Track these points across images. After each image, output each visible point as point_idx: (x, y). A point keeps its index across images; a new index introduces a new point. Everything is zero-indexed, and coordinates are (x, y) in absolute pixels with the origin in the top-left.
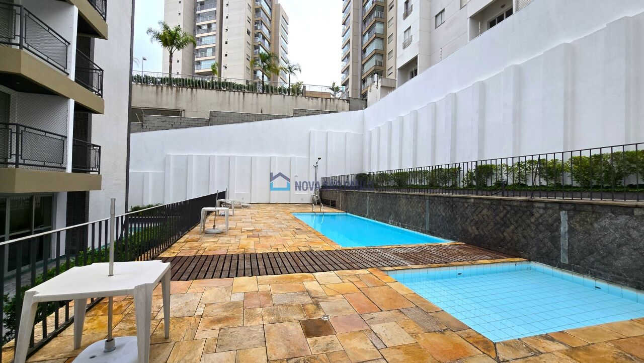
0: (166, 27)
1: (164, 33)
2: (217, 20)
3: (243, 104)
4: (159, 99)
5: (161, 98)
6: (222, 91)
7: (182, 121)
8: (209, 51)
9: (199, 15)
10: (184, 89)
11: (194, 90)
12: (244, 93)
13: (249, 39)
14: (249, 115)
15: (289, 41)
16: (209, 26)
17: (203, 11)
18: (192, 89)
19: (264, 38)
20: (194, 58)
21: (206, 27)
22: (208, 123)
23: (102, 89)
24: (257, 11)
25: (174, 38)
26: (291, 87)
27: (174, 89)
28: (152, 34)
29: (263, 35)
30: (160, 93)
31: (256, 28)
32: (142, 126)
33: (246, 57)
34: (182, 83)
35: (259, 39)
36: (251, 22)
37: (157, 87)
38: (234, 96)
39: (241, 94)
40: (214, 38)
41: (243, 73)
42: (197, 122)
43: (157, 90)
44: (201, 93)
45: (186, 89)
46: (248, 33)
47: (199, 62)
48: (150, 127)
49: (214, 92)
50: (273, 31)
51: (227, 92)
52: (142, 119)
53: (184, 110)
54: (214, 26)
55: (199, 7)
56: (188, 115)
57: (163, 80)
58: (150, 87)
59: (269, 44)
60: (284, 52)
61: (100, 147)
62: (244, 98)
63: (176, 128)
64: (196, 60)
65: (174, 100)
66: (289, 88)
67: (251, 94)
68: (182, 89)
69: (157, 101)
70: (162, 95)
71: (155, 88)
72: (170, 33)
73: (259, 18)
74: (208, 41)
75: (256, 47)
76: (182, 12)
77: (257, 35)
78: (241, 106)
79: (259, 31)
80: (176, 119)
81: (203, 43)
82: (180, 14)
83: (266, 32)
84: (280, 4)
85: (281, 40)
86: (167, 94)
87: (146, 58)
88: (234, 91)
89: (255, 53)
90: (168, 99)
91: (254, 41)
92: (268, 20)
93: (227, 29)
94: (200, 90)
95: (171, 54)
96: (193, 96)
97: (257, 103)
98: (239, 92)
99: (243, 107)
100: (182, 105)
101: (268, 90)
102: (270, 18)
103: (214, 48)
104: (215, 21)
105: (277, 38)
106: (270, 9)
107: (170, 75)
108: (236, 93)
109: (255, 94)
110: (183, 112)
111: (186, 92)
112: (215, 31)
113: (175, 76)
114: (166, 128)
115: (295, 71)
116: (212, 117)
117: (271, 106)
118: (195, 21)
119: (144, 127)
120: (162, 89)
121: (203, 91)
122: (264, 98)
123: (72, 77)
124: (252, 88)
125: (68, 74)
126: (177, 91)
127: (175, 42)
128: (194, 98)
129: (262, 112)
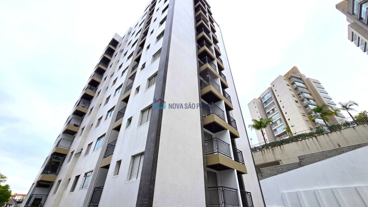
0: (256, 121)
1: (256, 124)
2: (276, 105)
3: (320, 145)
4: (265, 157)
5: (265, 156)
6: (299, 141)
7: (282, 168)
8: (278, 122)
9: (266, 108)
10: (276, 148)
11: (282, 146)
12: (316, 137)
13: (299, 104)
14: (330, 151)
15: (327, 91)
16: (273, 110)
17: (267, 105)
18: (280, 146)
19: (308, 99)
20: (271, 129)
21: (272, 111)
22: (300, 164)
23: (243, 161)
24: (296, 89)
25: (261, 124)
26: (355, 119)
27: (271, 149)
28: (251, 127)
29: (307, 98)
30: (264, 154)
31: (300, 97)
32: (262, 176)
33: (302, 115)
34: (273, 145)
35: (306, 102)
36: (295, 96)
37: (262, 151)
38: (309, 141)
39: (314, 138)
40: (278, 114)
41: (305, 125)
42: (292, 166)
43: (262, 153)
44: (286, 146)
45: (276, 147)
46: (297, 102)
47: (275, 130)
48: (266, 175)
49: (294, 143)
50: (312, 93)
51: (303, 141)
52: (261, 171)
53: (280, 160)
54: (275, 109)
55: (265, 104)
56: (284, 162)
57: (263, 147)
58: (258, 152)
59: (314, 100)
60: (328, 99)
61: (250, 193)
62: (317, 141)
63: (281, 173)
64: (273, 129)
65: (272, 156)
66: (354, 120)
67: (322, 136)
68: (274, 148)
69: (264, 159)
70: (265, 155)
71: (261, 152)
72: (258, 122)
73: (300, 91)
74: (276, 117)
75: (306, 107)
76: (258, 111)
77: (303, 100)
78: (319, 147)
79: (303, 97)
80: (278, 167)
81: (273, 119)
82: (257, 112)
83: (308, 96)
84: (308, 78)
85: (321, 95)
86: (268, 153)
87: (252, 138)
88: (308, 138)
89: (307, 110)
90: (269, 156)
91: (302, 104)
92: (305, 89)
93: (283, 107)
94: (285, 145)
95: (262, 132)
96: (282, 149)
97: (331, 141)
98: (312, 138)
99: (321, 147)
100: (278, 158)
101: (335, 128)
102: (306, 88)
103: (280, 119)
104: (275, 106)
105: (317, 95)
106: (304, 84)
107: (265, 142)
108: (309, 139)
109: (325, 135)
110: (280, 161)
111: (277, 149)
112: (277, 111)
113: (268, 142)
114: (275, 174)
115: (350, 107)
116: (301, 160)
117: (345, 139)
118: (265, 111)
119: (263, 176)
120: (264, 152)
121: (287, 145)
122: (335, 135)
123: (233, 159)
124: (320, 132)
125: (232, 158)
126: (273, 150)
127: (262, 125)
128: (283, 151)
129: (339, 146)
